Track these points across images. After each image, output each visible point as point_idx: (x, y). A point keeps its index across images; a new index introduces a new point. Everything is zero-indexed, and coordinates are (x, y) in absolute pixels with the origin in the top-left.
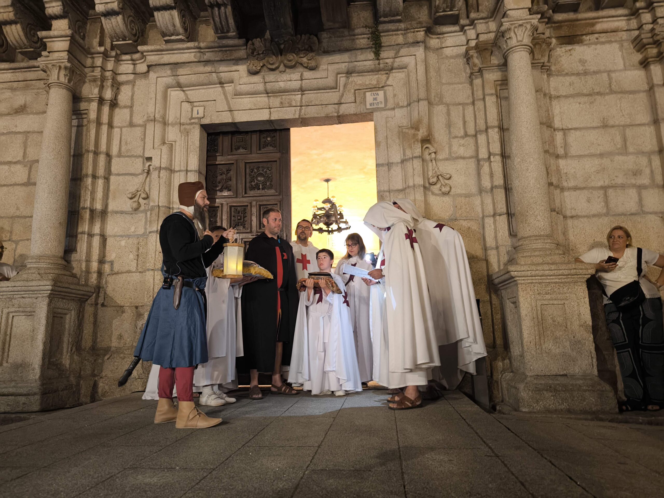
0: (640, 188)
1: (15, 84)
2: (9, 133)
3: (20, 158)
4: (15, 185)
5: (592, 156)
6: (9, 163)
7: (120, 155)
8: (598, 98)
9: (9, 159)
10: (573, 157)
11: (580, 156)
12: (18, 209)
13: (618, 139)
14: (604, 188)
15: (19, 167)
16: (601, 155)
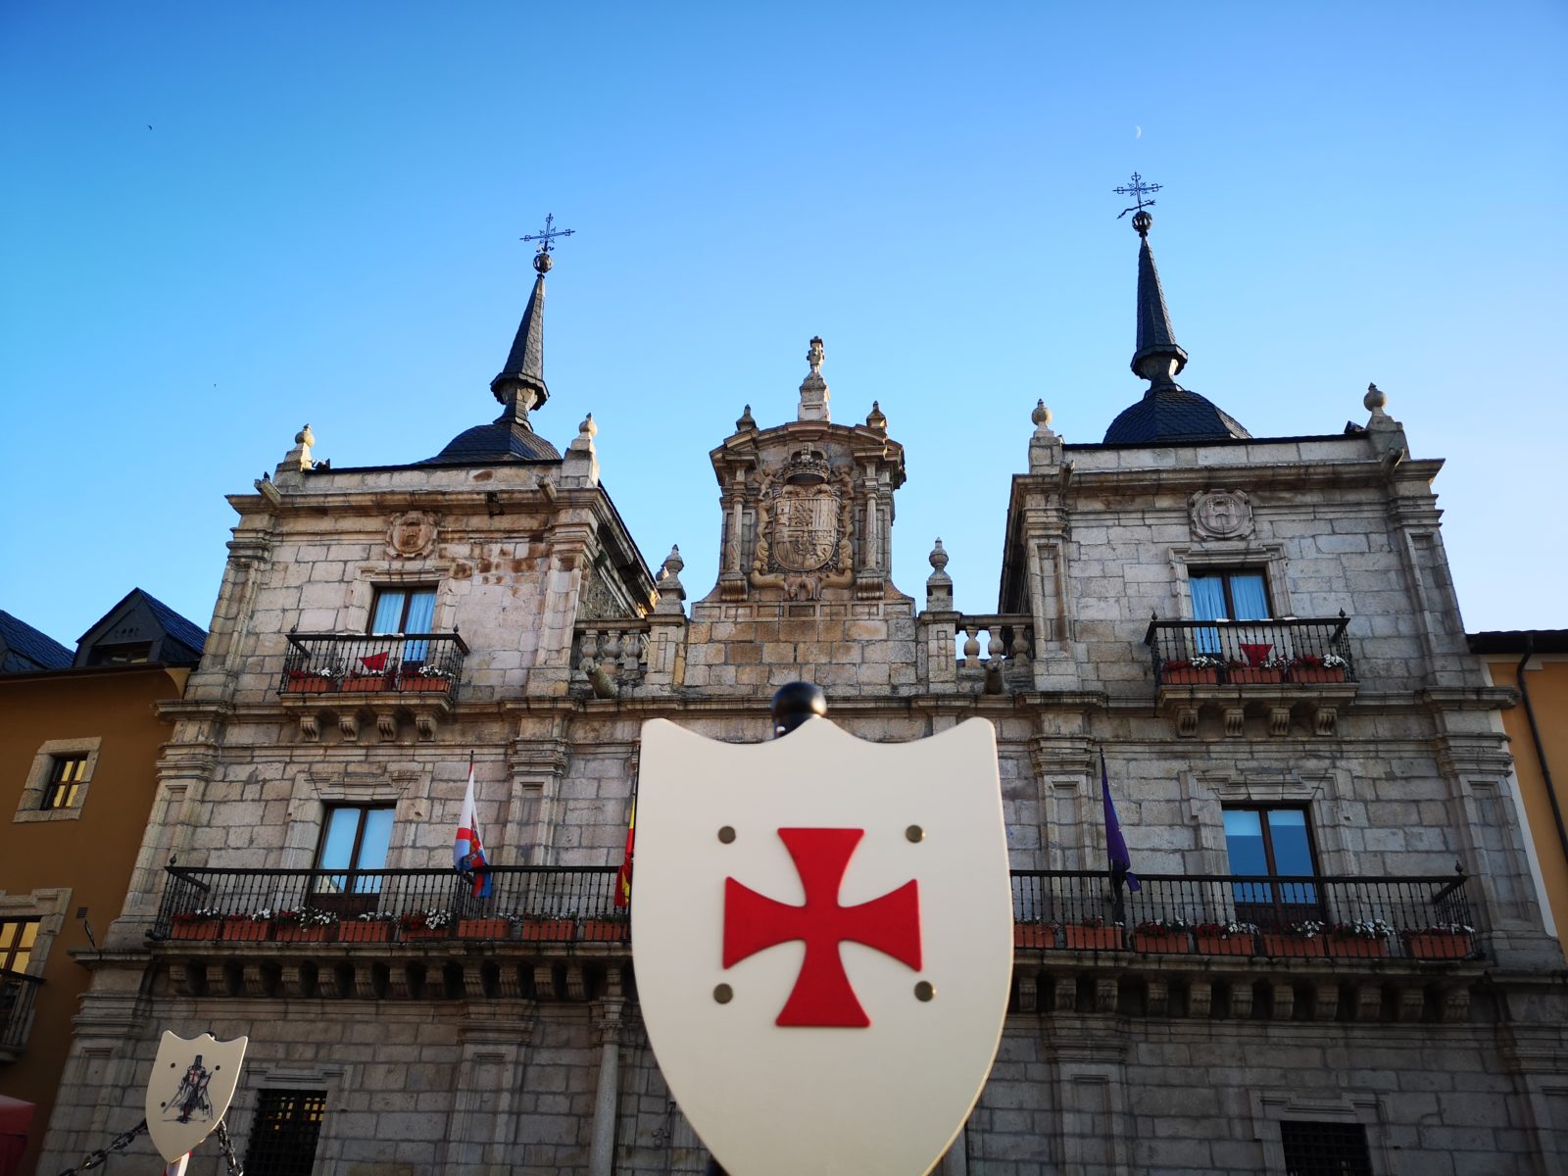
0: (1042, 1164)
1: (561, 1019)
2: (555, 1065)
3: (562, 1089)
4: (558, 1114)
5: (1010, 1133)
6: (554, 1093)
7: (647, 1094)
8: (1017, 1084)
9: (554, 1089)
10: (996, 1133)
11: (1001, 1133)
12: (560, 1137)
13: (1029, 1121)
14: (1016, 1162)
15: (560, 1099)
16: (1016, 1134)
